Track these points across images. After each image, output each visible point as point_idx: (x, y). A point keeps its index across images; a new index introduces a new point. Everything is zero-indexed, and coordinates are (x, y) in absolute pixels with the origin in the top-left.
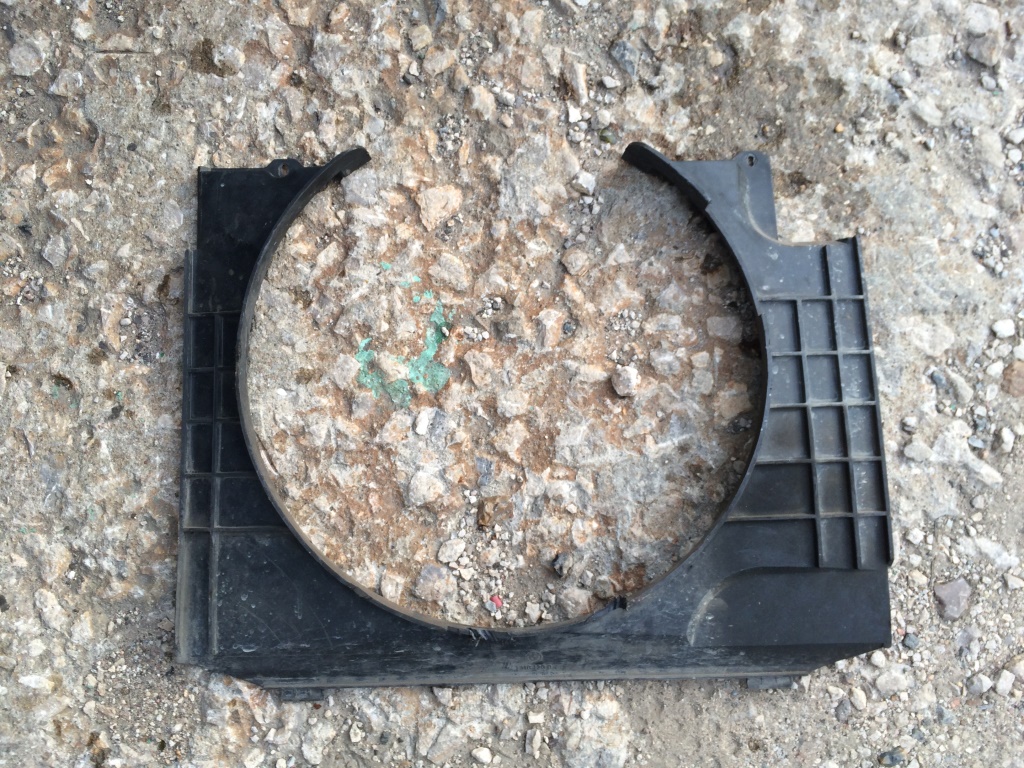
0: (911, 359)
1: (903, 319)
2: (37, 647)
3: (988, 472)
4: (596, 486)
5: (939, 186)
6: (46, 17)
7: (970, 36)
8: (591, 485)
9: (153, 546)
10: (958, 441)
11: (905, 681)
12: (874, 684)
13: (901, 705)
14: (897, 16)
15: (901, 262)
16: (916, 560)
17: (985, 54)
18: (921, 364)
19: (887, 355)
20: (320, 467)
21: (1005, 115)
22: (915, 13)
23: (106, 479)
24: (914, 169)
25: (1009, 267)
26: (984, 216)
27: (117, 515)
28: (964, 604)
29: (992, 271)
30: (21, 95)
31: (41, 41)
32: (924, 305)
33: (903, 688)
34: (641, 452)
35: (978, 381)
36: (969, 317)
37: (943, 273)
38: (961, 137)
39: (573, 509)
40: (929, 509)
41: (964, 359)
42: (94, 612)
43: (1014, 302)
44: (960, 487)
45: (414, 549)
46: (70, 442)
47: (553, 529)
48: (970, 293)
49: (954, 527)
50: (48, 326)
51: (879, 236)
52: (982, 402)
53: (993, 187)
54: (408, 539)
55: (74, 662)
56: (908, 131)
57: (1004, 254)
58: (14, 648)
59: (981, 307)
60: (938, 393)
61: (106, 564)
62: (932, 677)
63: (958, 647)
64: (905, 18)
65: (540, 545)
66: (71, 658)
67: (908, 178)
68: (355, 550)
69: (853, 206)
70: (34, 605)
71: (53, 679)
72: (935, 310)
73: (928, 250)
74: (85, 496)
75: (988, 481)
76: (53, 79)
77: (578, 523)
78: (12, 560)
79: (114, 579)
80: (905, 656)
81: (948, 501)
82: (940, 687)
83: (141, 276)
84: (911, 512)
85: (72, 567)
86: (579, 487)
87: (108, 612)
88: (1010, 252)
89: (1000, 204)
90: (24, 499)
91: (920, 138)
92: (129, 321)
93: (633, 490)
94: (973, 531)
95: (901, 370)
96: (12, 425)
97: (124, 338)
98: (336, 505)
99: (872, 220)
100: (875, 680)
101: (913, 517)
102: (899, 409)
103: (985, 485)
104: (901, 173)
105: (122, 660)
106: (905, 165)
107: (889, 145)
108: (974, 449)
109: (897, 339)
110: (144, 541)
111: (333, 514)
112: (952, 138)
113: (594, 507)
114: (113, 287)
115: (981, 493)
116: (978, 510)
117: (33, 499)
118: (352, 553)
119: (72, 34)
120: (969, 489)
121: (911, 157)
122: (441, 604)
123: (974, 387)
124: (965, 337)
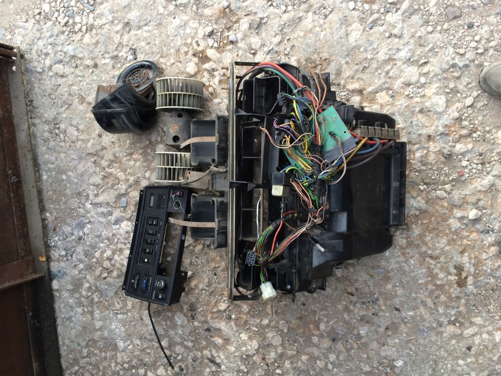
0: (364, 37)
1: (350, 42)
2: (485, 336)
3: (405, 6)
4: (417, 144)
5: (302, 34)
6: (262, 333)
7: (250, 28)
8: (416, 146)
9: (446, 296)
10: (393, 18)
11: (486, 28)
12: (487, 39)
13: (495, 28)
14: (245, 54)
15: (330, 44)
16: (439, 28)
17: (256, 23)
18: (366, 33)
19: (363, 46)
20: (414, 240)
21: (276, 13)
22: (244, 48)
23: (422, 313)
24: (297, 43)
25: (329, 6)
26: (312, 17)
27: (435, 309)
28: (455, 9)
29: (331, 12)
30: (288, 341)
31: (270, 335)
32: (345, 35)
33: (488, 28)
34: (404, 129)
35: (371, 12)
36: (348, 18)
37: (333, 30)
38: (285, 28)
39: (425, 151)
40: (420, 25)
41: (363, 18)
42: (472, 317)
43: (342, 3)
44: (411, 15)
45: (443, 206)
46: (409, 325)
47: (433, 158)
48: (340, 19)
49: (426, 15)
50: (367, 333)
51: (321, 53)
52: (379, 10)
53: (301, 15)
54: (439, 209)
55: (490, 324)
56: (283, 46)
57: (325, 8)
58: (486, 344)
59: (344, 15)
60: (376, 26)
61: (453, 312)
62: (484, 18)
63: (472, 9)
64: (246, 51)
65: (439, 162)
66: (489, 325)
67: (300, 45)
68: (444, 227)
69: (311, 63)
70: (469, 337)
71: (497, 331)
72: (346, 31)
73: (325, 35)
74: (428, 320)
75: (408, 5)
76: (282, 331)
77: (430, 149)
78: (453, 345)
79: (459, 310)
80: (476, 29)
81: (416, 18)
82: (487, 14)
83: (349, 302)
84: (421, 32)
85: (455, 325)
86: (417, 150)
87: (471, 312)
88: (324, 6)
89: (307, 12)
90: (430, 341)
91: (286, 42)
92: (364, 306)
93: (417, 131)
94: (427, 9)
95: (368, 40)
96: (404, 344)
97: (370, 308)
98: (427, 234)
99: (316, 56)
100: (486, 39)
101: (423, 31)
102: (383, 39)
103: (410, 6)
104: (299, 47)
105: (489, 307)
106: (296, 46)
107: (289, 52)
108: (396, 11)
109: (358, 43)
110: (444, 299)
111: (431, 235)
112: (285, 31)
113: (425, 144)
114: (353, 311)
115: (413, 7)
116: (419, 7)
117: (430, 337)
118: (445, 228)
119: (267, 325)
120: (411, 11)
121: (293, 44)
122: (463, 196)
123: (373, 14)
124: (356, 19)
